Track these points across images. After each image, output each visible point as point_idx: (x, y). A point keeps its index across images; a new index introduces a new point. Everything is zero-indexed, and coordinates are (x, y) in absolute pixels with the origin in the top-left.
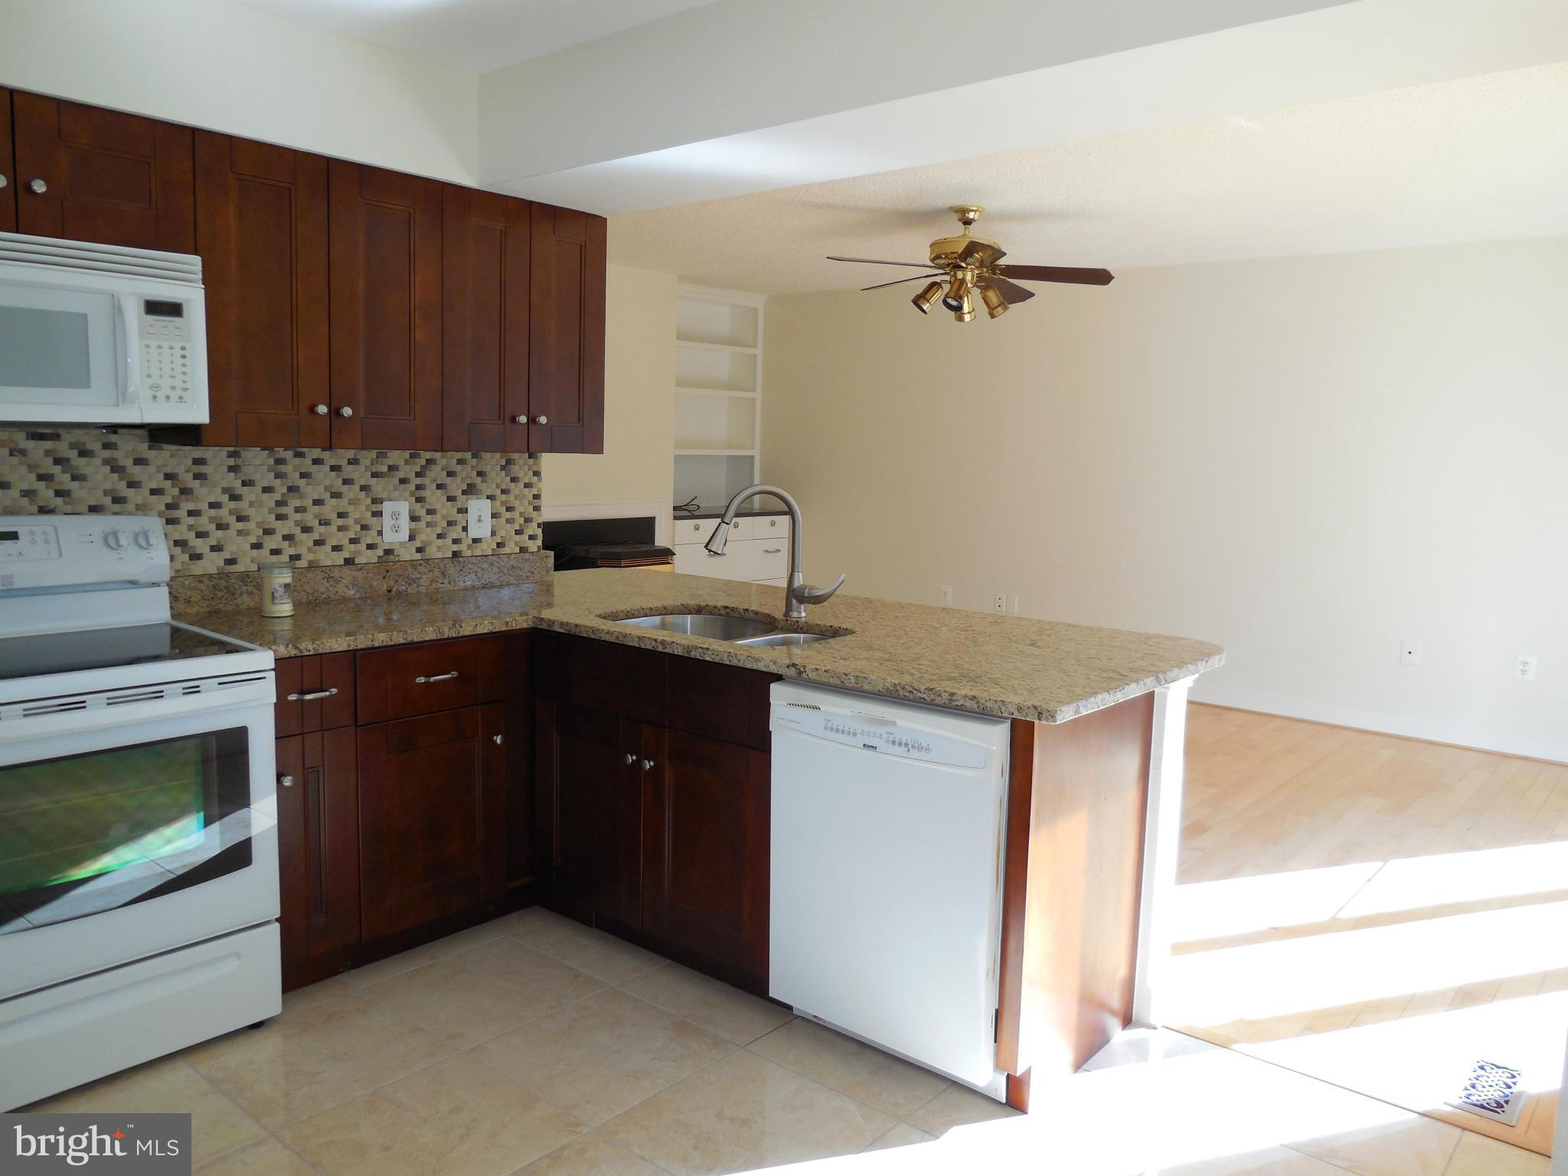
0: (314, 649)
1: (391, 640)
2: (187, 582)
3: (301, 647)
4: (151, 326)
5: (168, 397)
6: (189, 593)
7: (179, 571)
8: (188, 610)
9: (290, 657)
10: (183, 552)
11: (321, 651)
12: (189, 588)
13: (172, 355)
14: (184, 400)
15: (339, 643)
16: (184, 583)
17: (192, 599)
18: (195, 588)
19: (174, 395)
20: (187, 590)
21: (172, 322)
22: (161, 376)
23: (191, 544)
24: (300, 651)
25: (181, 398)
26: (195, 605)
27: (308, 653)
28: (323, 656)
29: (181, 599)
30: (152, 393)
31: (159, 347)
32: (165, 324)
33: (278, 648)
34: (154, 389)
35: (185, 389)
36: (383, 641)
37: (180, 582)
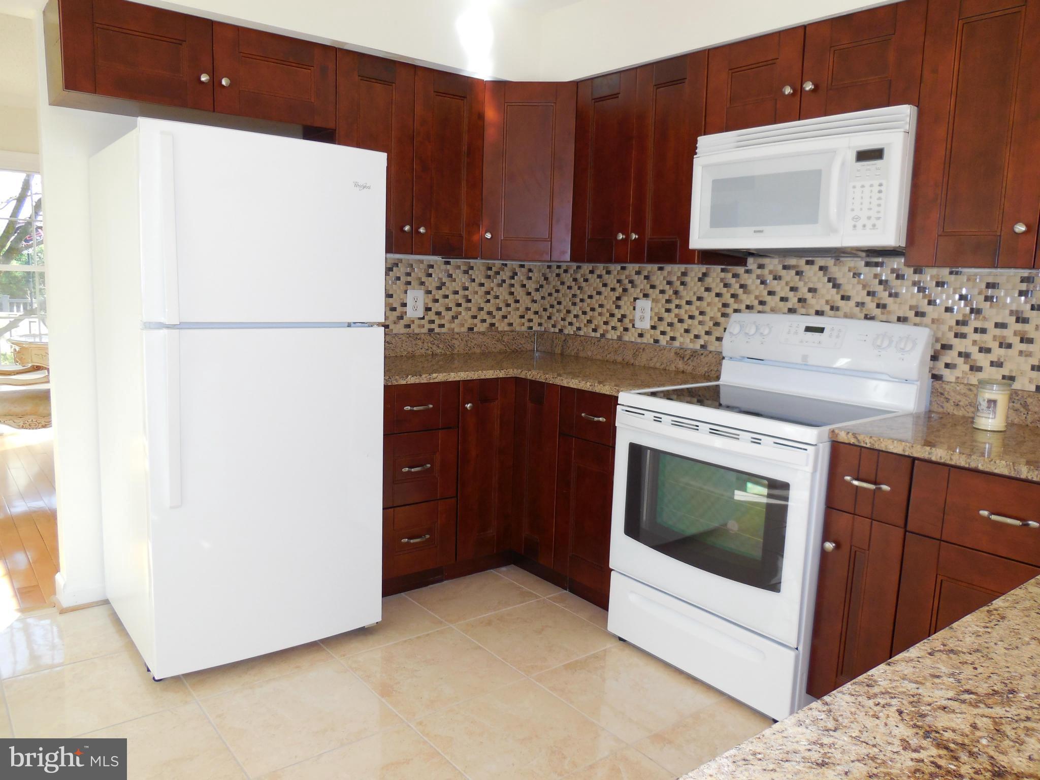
0: (870, 443)
1: (951, 459)
2: (958, 388)
3: (859, 438)
4: (858, 171)
5: (864, 226)
6: (958, 397)
7: (958, 378)
8: (956, 412)
9: (849, 444)
10: (965, 363)
11: (877, 447)
12: (959, 394)
13: (871, 191)
14: (876, 227)
15: (895, 445)
16: (956, 388)
17: (960, 404)
18: (965, 395)
19: (869, 224)
20: (957, 395)
21: (875, 164)
22: (861, 209)
23: (973, 357)
24: (858, 441)
25: (874, 225)
26: (962, 409)
27: (865, 445)
28: (881, 453)
29: (951, 401)
30: (853, 223)
31: (863, 186)
32: (868, 167)
33: (840, 433)
34: (855, 220)
35: (878, 218)
36: (941, 457)
37: (953, 387)
